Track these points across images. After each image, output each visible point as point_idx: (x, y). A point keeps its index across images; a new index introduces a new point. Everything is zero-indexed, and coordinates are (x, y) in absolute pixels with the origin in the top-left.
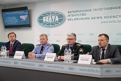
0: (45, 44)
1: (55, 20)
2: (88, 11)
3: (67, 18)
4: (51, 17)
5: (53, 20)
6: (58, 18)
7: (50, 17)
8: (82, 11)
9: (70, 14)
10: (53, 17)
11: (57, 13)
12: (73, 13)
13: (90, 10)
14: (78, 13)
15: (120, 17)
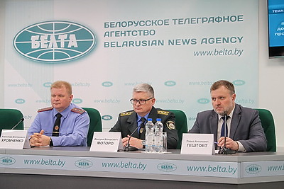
0: (64, 108)
1: (66, 44)
2: (160, 22)
3: (103, 40)
4: (57, 37)
5: (62, 45)
6: (75, 41)
7: (52, 37)
8: (142, 24)
9: (110, 29)
10: (63, 37)
11: (73, 27)
12: (118, 29)
13: (165, 22)
14: (132, 28)
15: (240, 40)
